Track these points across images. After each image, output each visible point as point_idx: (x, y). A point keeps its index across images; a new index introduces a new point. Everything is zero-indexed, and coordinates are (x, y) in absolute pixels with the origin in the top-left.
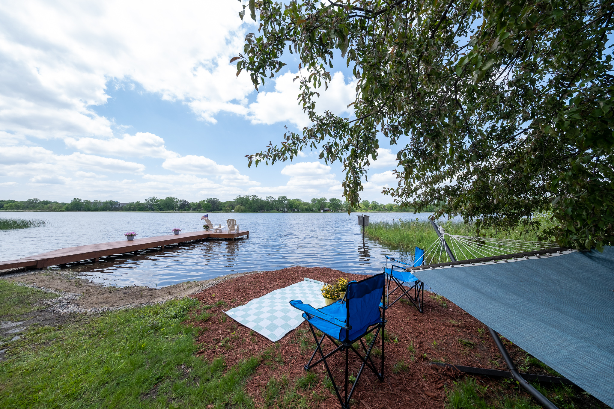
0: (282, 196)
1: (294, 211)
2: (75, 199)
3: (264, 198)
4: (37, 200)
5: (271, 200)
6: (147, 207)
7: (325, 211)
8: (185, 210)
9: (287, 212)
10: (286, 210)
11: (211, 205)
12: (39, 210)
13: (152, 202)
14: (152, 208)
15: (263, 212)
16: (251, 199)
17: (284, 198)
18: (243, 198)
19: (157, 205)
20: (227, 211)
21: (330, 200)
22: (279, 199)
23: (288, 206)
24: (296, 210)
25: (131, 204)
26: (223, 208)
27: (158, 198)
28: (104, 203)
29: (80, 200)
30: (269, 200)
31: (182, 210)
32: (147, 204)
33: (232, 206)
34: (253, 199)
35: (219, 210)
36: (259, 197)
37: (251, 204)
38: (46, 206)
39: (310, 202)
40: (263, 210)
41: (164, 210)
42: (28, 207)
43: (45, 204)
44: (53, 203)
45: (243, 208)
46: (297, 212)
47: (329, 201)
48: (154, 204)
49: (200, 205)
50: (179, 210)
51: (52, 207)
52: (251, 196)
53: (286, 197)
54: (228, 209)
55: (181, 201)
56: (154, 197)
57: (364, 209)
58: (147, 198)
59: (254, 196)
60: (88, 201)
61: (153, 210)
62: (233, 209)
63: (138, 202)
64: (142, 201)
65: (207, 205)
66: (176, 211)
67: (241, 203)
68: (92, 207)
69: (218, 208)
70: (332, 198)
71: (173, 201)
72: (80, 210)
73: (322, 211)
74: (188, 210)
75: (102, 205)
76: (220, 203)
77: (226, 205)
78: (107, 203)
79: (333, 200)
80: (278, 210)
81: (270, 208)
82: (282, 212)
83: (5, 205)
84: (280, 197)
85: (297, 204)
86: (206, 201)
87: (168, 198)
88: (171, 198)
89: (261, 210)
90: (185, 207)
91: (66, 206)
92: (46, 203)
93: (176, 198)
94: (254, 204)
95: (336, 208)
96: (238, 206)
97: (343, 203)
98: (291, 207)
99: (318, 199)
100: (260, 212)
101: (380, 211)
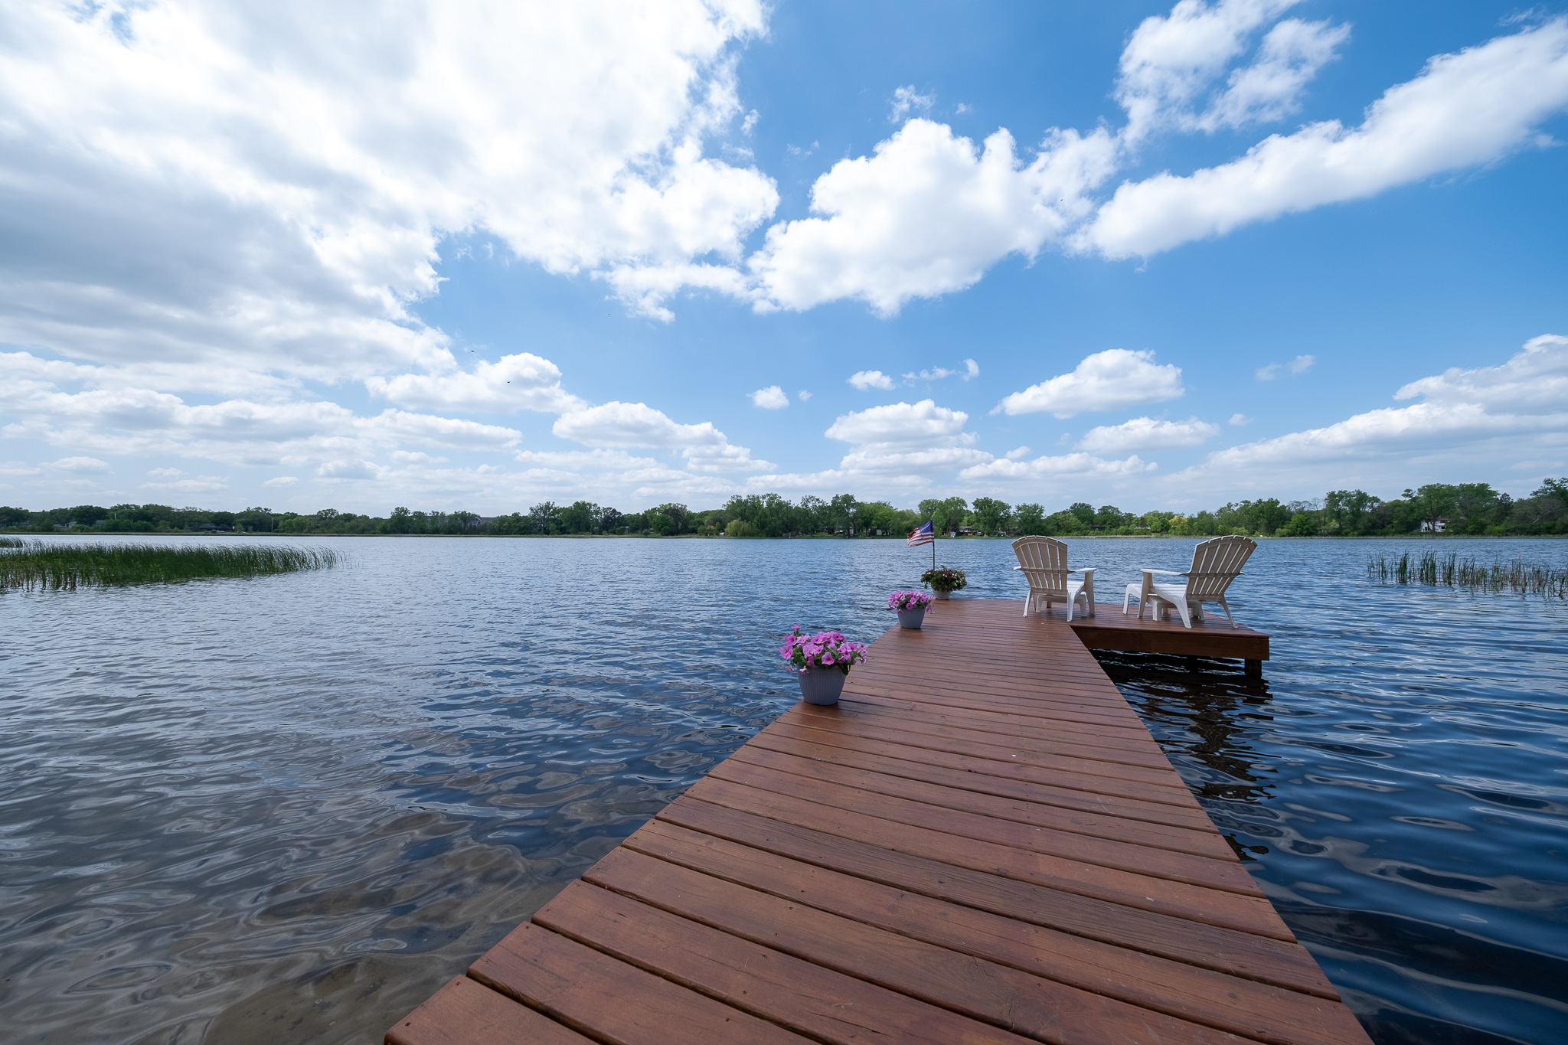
0: (841, 494)
1: (873, 535)
2: (397, 509)
3: (796, 502)
4: (332, 511)
5: (814, 507)
6: (534, 525)
7: (959, 534)
8: (614, 533)
9: (855, 537)
10: (852, 532)
11: (671, 520)
12: (337, 532)
13: (545, 513)
14: (545, 529)
15: (794, 537)
16: (765, 505)
17: (848, 499)
18: (746, 501)
19: (554, 520)
20: (708, 534)
21: (977, 504)
22: (834, 502)
23: (860, 520)
24: (879, 532)
25: (502, 520)
26: (700, 528)
27: (556, 505)
28: (451, 517)
29: (406, 511)
30: (810, 505)
31: (609, 533)
32: (533, 517)
33: (720, 522)
34: (769, 504)
35: (689, 532)
36: (784, 498)
37: (766, 516)
38: (347, 524)
39: (917, 511)
40: (795, 533)
41: (569, 533)
42: (318, 527)
43: (345, 521)
44: (360, 517)
45: (745, 525)
46: (882, 537)
47: (971, 508)
48: (548, 519)
49: (647, 521)
50: (600, 533)
51: (358, 526)
52: (764, 497)
53: (852, 498)
54: (710, 530)
55: (605, 510)
56: (549, 503)
57: (1078, 529)
58: (534, 506)
59: (773, 497)
60: (420, 513)
61: (546, 532)
62: (722, 529)
63: (516, 515)
64: (525, 512)
65: (662, 519)
66: (594, 533)
67: (741, 515)
68: (429, 526)
69: (686, 528)
70: (981, 497)
71: (588, 511)
72: (407, 532)
73: (953, 534)
74: (621, 533)
75: (447, 521)
76: (691, 516)
77: (706, 520)
78: (456, 516)
79: (983, 504)
80: (831, 532)
81: (811, 526)
82: (844, 538)
83: (281, 524)
84: (837, 497)
85: (881, 516)
86: (659, 510)
87: (577, 503)
88: (584, 503)
89: (790, 531)
90: (614, 525)
91: (383, 523)
92: (349, 517)
93: (595, 505)
94: (772, 515)
95: (993, 527)
96: (735, 522)
97: (1013, 511)
98: (867, 524)
99: (941, 503)
100: (787, 537)
101: (1128, 533)
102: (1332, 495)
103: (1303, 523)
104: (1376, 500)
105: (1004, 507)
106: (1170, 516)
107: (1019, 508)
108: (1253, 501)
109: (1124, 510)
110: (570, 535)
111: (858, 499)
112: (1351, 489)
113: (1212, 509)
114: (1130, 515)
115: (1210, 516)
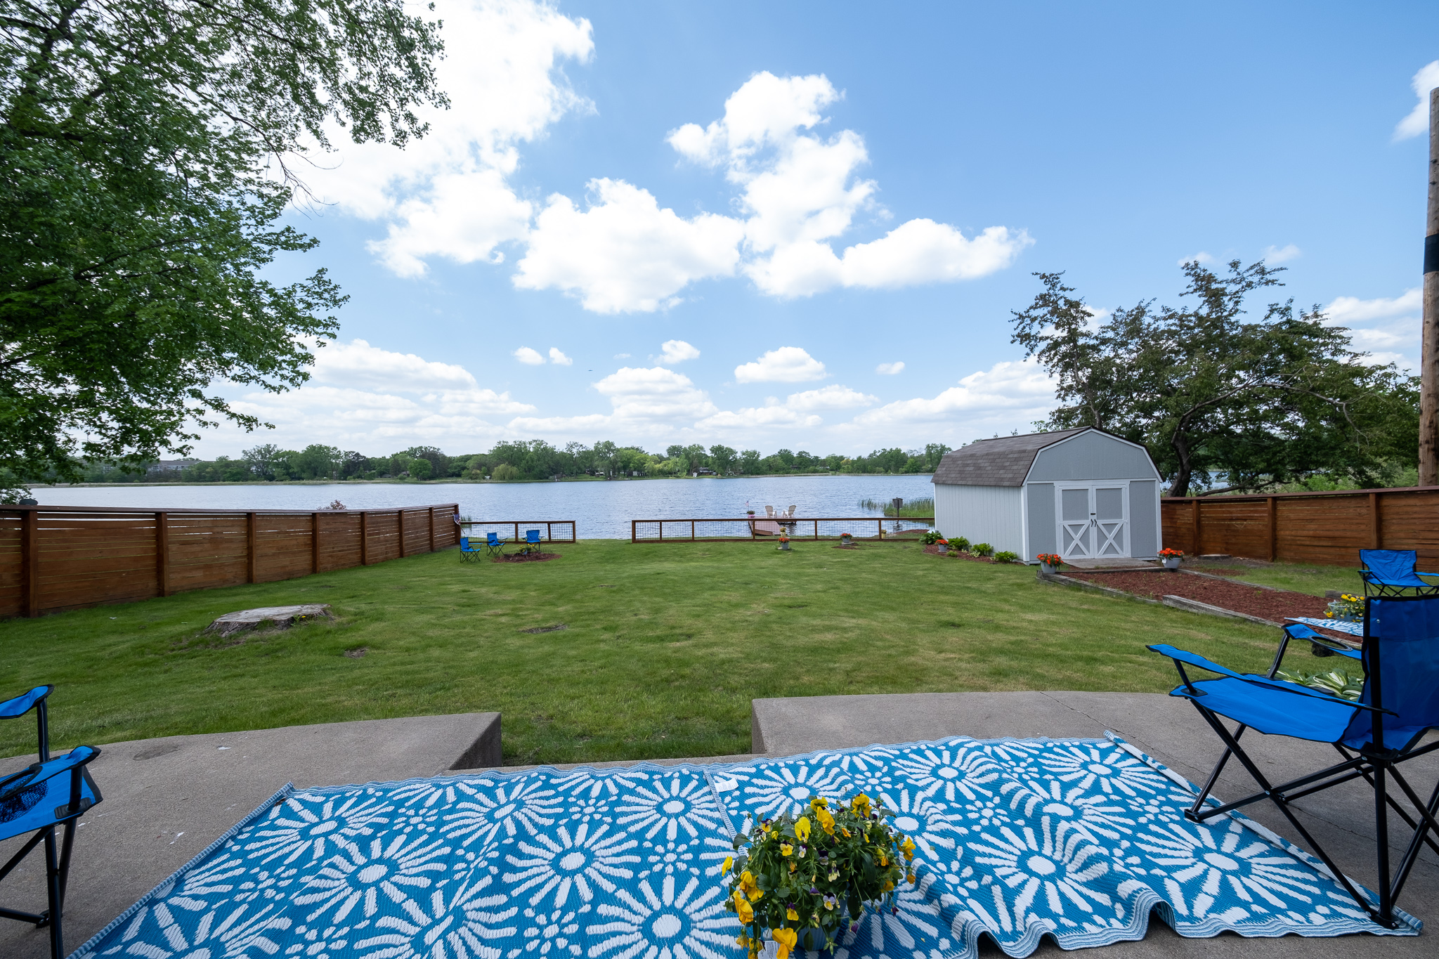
0: (603, 440)
1: (630, 476)
3: (561, 448)
5: (579, 453)
6: (251, 471)
7: (700, 475)
8: (360, 477)
9: (615, 478)
10: (612, 474)
11: (427, 463)
13: (264, 457)
14: (266, 474)
15: (560, 480)
16: (531, 450)
17: (609, 446)
18: (513, 447)
19: (277, 465)
20: (474, 479)
22: (596, 448)
23: (619, 463)
24: (635, 473)
26: (463, 473)
27: (279, 448)
30: (575, 451)
32: (248, 462)
33: (487, 466)
34: (536, 449)
35: (451, 477)
36: (551, 444)
37: (533, 461)
39: (665, 454)
40: (560, 476)
41: (298, 479)
45: (512, 470)
46: (638, 477)
48: (270, 464)
49: (397, 465)
50: (342, 478)
52: (530, 443)
53: (612, 444)
54: (477, 474)
55: (347, 454)
56: (269, 446)
58: (248, 449)
59: (539, 443)
62: (488, 474)
63: (223, 459)
65: (417, 462)
66: (332, 478)
67: (508, 460)
69: (446, 472)
70: (716, 445)
71: (325, 455)
73: (695, 475)
76: (451, 460)
77: (470, 464)
79: (718, 450)
80: (593, 474)
81: (575, 470)
82: (604, 478)
84: (598, 443)
85: (639, 460)
87: (311, 447)
88: (319, 447)
89: (555, 473)
90: (359, 469)
93: (335, 448)
94: (538, 459)
95: (725, 468)
96: (502, 466)
97: (739, 455)
98: (625, 467)
99: (685, 449)
100: (553, 481)
101: (815, 472)
102: (928, 446)
103: (913, 464)
104: (950, 449)
105: (732, 452)
106: (842, 458)
107: (743, 454)
108: (888, 450)
109: (812, 454)
110: (304, 481)
111: (618, 446)
112: (938, 443)
113: (865, 455)
114: (817, 458)
115: (864, 460)
